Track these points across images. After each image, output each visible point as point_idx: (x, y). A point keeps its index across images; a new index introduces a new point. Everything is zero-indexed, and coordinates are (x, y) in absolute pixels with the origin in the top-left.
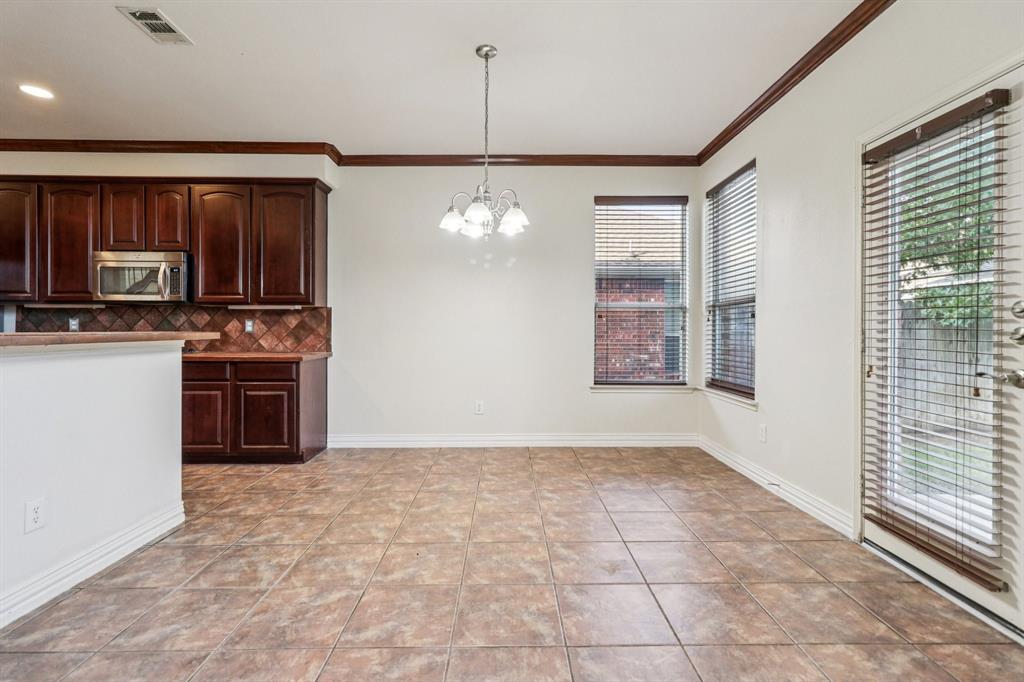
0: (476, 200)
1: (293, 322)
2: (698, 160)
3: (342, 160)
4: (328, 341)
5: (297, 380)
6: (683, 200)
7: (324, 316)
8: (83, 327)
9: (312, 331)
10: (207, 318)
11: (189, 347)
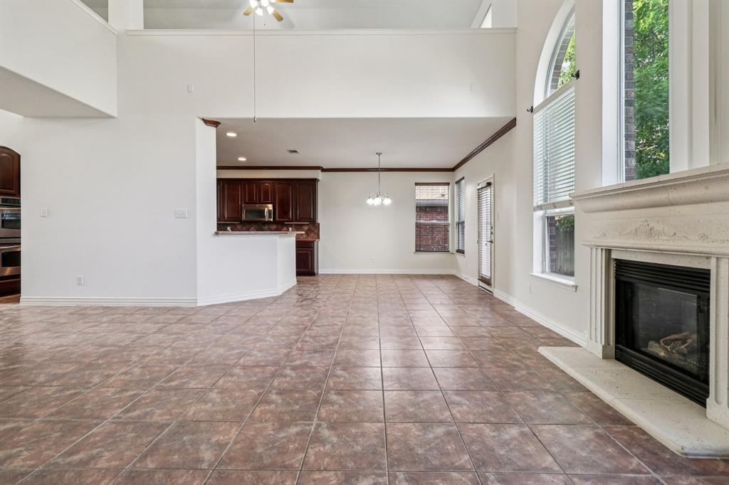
0: (377, 196)
1: (306, 228)
2: (453, 170)
3: (324, 170)
4: (319, 235)
5: (314, 248)
6: (448, 184)
7: (318, 226)
8: (232, 230)
9: (313, 231)
10: (275, 227)
11: (297, 236)
